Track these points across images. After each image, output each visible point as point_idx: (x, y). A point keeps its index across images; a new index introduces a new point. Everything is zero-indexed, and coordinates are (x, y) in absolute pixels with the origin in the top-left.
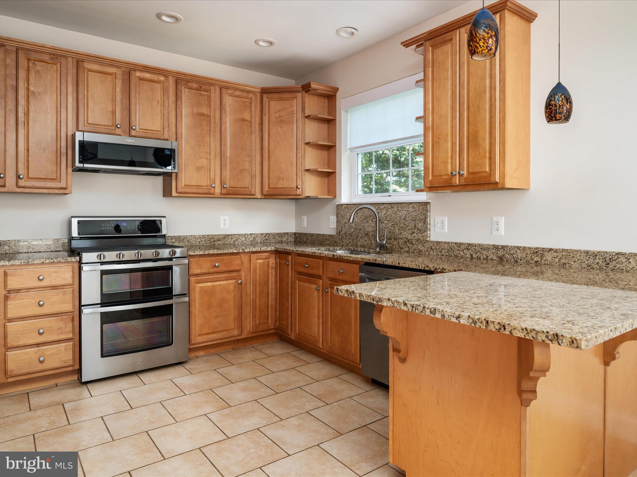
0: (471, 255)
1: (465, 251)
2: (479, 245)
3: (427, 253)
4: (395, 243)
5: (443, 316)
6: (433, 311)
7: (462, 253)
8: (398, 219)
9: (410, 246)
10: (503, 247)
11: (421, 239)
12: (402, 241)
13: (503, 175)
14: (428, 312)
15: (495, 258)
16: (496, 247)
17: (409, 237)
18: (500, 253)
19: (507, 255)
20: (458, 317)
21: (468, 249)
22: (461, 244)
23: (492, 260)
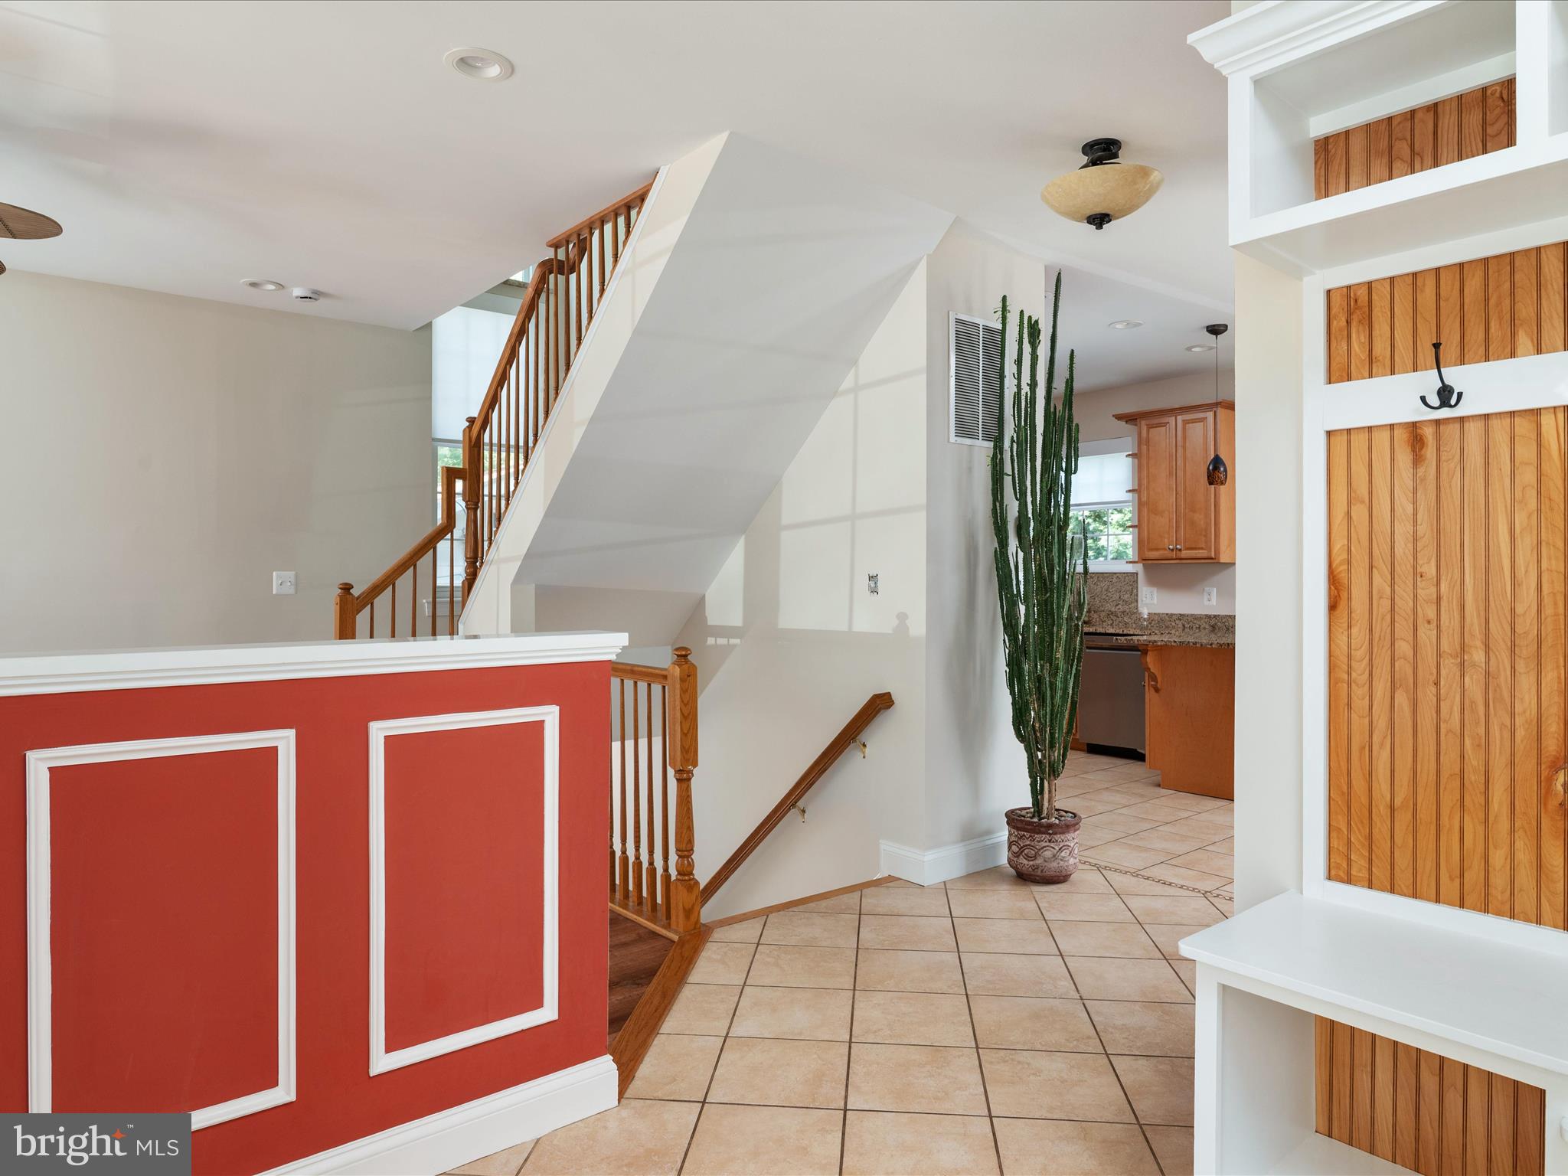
0: (1184, 626)
1: (1177, 622)
2: (1192, 615)
3: (1134, 625)
4: (1096, 616)
5: (1202, 645)
6: (1195, 643)
7: (1173, 624)
8: (1099, 589)
9: (1115, 618)
10: (1215, 616)
11: (1128, 611)
12: (1104, 613)
13: (1217, 552)
14: (1191, 644)
15: (1207, 627)
16: (1209, 617)
17: (1113, 609)
18: (1213, 622)
19: (1219, 624)
20: (1211, 644)
21: (1180, 620)
22: (1172, 615)
23: (1205, 628)
